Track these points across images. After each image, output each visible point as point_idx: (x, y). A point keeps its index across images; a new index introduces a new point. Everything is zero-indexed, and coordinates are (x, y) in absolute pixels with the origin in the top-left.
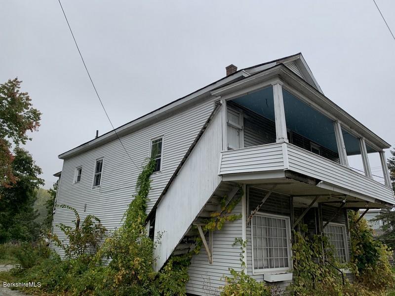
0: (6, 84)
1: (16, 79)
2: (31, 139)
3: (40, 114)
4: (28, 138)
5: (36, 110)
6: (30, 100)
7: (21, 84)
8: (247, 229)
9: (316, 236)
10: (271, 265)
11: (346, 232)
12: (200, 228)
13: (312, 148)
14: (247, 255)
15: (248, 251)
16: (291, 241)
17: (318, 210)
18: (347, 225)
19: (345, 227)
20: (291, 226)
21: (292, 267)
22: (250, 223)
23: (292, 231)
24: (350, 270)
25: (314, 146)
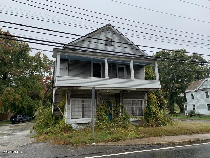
8: (68, 105)
9: (118, 105)
10: (83, 117)
11: (143, 102)
12: (57, 106)
13: (119, 67)
14: (68, 114)
15: (68, 113)
16: (96, 108)
17: (120, 94)
18: (145, 99)
19: (143, 100)
20: (97, 102)
21: (96, 118)
22: (70, 103)
23: (97, 104)
24: (139, 119)
25: (120, 66)
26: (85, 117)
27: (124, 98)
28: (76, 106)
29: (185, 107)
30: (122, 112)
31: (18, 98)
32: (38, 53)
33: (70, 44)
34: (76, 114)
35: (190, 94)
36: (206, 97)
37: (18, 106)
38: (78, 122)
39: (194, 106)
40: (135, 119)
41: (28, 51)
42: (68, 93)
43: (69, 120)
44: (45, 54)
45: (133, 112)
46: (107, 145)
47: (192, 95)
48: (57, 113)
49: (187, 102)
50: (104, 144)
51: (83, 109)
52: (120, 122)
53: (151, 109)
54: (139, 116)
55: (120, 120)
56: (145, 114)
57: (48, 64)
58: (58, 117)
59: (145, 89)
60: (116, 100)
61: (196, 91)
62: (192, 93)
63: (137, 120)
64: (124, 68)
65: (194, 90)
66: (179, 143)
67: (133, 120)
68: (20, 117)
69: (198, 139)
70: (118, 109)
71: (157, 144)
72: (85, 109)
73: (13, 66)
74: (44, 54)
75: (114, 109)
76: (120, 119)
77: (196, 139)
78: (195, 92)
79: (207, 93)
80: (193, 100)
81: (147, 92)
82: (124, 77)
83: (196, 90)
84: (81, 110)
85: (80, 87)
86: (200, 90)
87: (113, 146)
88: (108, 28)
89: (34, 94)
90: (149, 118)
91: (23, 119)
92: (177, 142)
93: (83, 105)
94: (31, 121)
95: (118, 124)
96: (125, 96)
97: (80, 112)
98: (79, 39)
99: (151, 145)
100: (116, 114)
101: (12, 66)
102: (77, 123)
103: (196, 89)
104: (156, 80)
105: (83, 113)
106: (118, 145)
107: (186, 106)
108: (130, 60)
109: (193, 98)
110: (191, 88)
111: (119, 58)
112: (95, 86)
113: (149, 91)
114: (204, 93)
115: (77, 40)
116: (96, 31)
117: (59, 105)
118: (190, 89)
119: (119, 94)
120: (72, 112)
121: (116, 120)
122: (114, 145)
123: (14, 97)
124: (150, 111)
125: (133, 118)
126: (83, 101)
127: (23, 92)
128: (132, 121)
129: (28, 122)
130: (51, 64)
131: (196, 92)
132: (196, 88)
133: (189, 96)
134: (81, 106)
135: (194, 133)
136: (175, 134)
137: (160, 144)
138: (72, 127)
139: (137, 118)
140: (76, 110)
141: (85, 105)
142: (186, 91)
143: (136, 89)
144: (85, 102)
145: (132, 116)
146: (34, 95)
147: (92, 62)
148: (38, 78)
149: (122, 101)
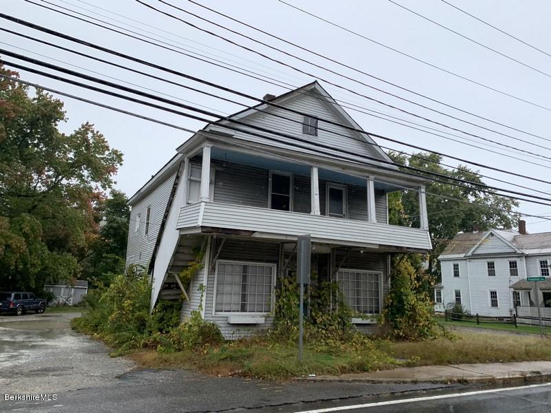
0: (80, 129)
1: (87, 123)
2: (115, 183)
3: (121, 155)
4: (113, 181)
5: (116, 151)
6: (106, 142)
7: (93, 127)
8: (210, 276)
9: (325, 283)
10: (243, 309)
11: (382, 280)
12: (176, 276)
13: (331, 189)
14: (208, 299)
15: (208, 295)
16: (276, 288)
17: (331, 256)
18: (386, 272)
19: (382, 275)
20: (277, 273)
21: (274, 313)
22: (214, 271)
23: (278, 278)
24: (372, 321)
25: (333, 185)
26: (248, 308)
27: (343, 267)
28: (228, 278)
29: (437, 295)
30: (335, 301)
31: (19, 245)
32: (83, 127)
33: (233, 118)
34: (226, 299)
35: (451, 264)
36: (489, 275)
37: (17, 267)
38: (233, 321)
39: (458, 294)
40: (363, 320)
41: (56, 120)
42: (211, 244)
43: (211, 315)
44: (98, 132)
45: (358, 301)
46: (348, 381)
47: (456, 267)
48: (169, 295)
49: (443, 283)
50: (336, 378)
51: (244, 288)
52: (330, 325)
53: (404, 298)
54: (371, 312)
55: (330, 321)
56: (386, 307)
57: (103, 159)
58: (169, 303)
59: (397, 247)
60: (319, 271)
61: (465, 259)
62: (456, 262)
63: (368, 321)
64: (341, 191)
65: (462, 256)
66: (504, 380)
67: (359, 321)
68: (17, 297)
69: (538, 372)
70: (324, 292)
71: (459, 381)
72: (248, 288)
73: (11, 156)
74: (95, 132)
75: (313, 292)
76: (330, 318)
77: (534, 372)
78: (462, 262)
79: (491, 265)
80: (457, 278)
81: (393, 255)
82: (342, 213)
83: (465, 257)
84: (238, 289)
85: (254, 232)
86: (475, 257)
87: (361, 383)
88: (312, 91)
89: (53, 236)
90: (397, 318)
91: (26, 304)
92: (499, 379)
93: (244, 278)
94: (44, 310)
95: (326, 330)
96: (346, 261)
97: (237, 296)
98: (254, 108)
99: (446, 383)
100: (319, 304)
101: (9, 155)
102: (229, 323)
103: (467, 253)
104: (421, 228)
105: (244, 297)
106: (373, 381)
107: (439, 294)
108: (367, 174)
109: (456, 274)
110: (452, 250)
111: (344, 168)
112: (312, 236)
113: (398, 253)
114: (483, 265)
115: (250, 108)
116: (293, 91)
117: (182, 275)
118: (453, 252)
119: (330, 254)
120: (217, 294)
121: (321, 320)
122: (365, 381)
123: (6, 241)
124: (401, 301)
125: (358, 317)
126: (245, 268)
127: (32, 229)
128: (357, 325)
129: (38, 313)
130: (110, 159)
131: (465, 262)
132: (464, 251)
133: (447, 269)
134: (238, 279)
135: (515, 359)
136: (478, 358)
137: (466, 381)
138: (218, 333)
139: (367, 318)
140: (227, 288)
141: (249, 279)
142: (440, 257)
143: (377, 247)
144: (250, 270)
145: (357, 312)
146: (54, 238)
147: (272, 171)
148: (80, 194)
149: (335, 273)
